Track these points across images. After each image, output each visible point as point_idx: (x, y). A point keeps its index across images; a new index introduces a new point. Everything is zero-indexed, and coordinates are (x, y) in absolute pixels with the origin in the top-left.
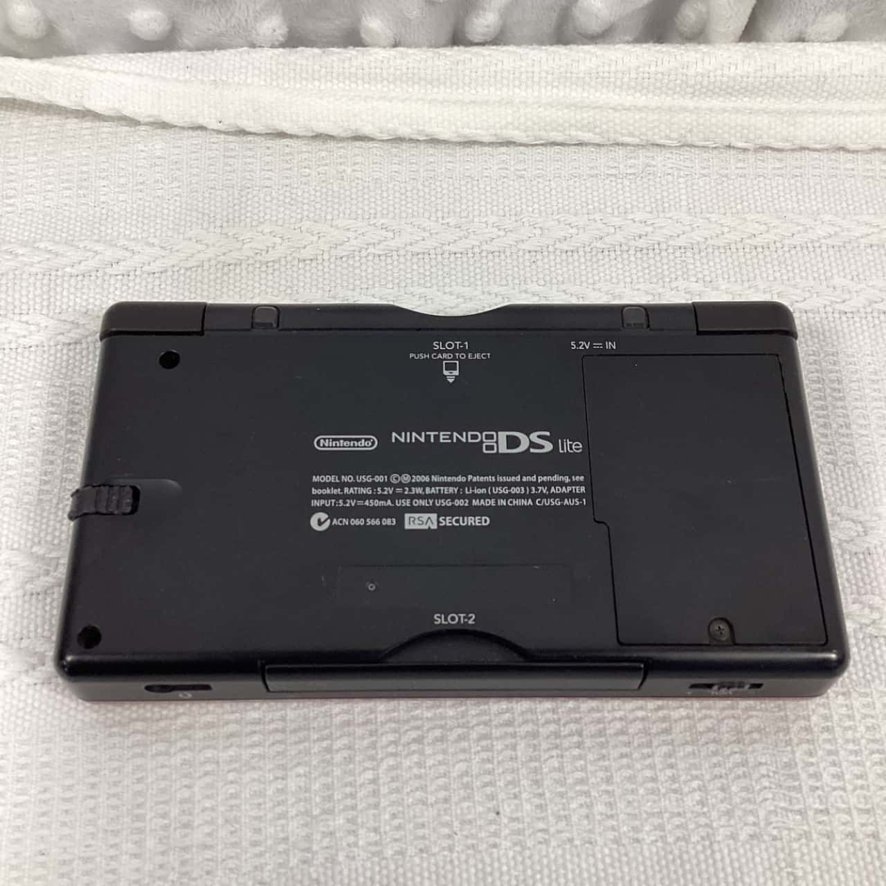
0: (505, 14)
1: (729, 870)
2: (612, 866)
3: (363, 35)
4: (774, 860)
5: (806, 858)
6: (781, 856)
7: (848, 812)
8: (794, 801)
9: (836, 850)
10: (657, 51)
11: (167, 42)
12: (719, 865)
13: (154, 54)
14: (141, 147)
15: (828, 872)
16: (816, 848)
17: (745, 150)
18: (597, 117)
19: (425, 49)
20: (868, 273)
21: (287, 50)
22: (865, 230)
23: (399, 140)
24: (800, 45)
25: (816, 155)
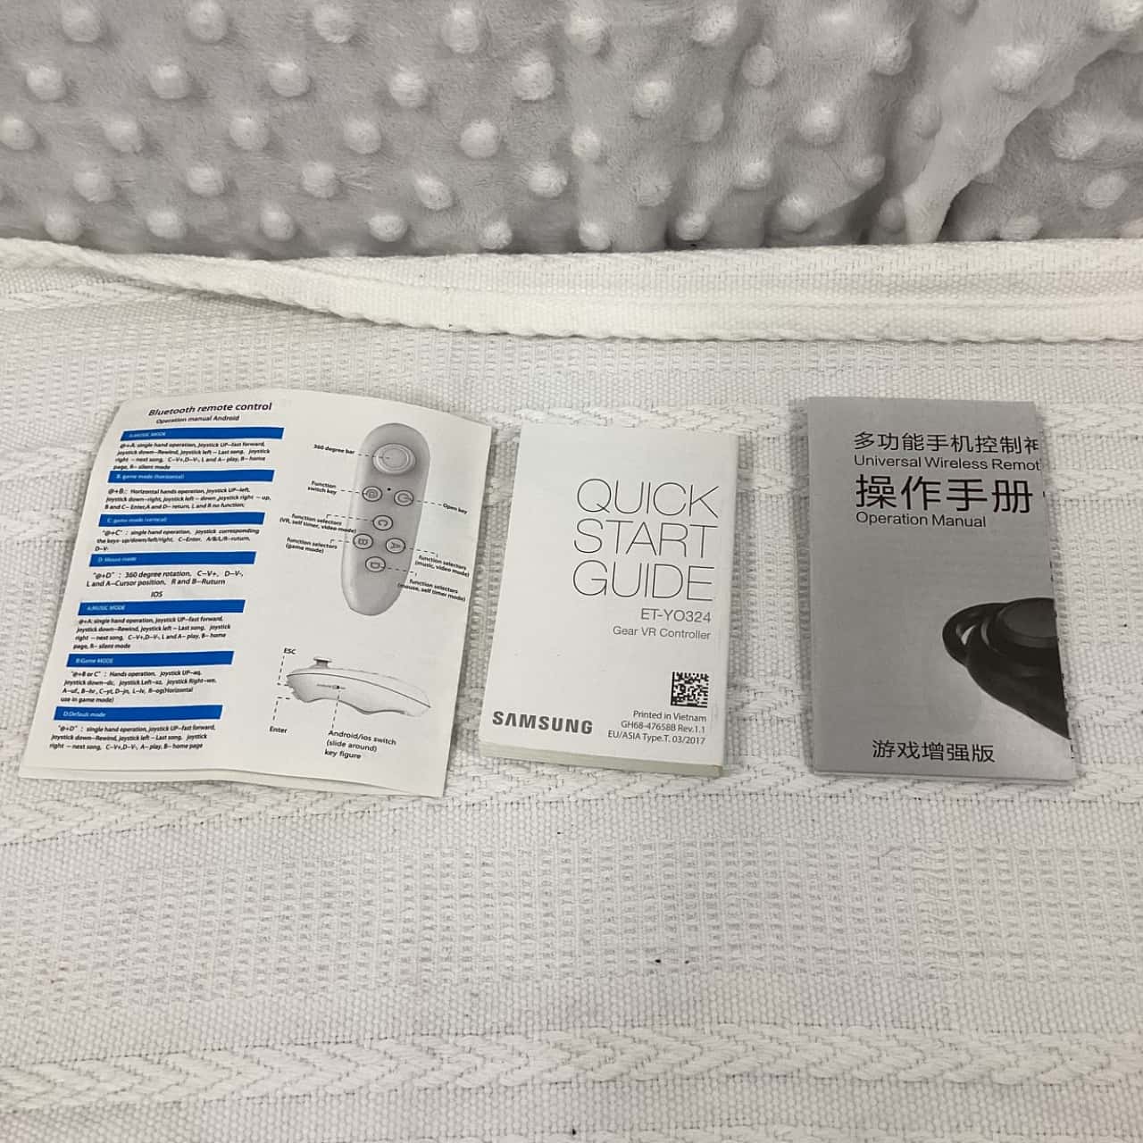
0: (713, 216)
1: (887, 1001)
2: (780, 990)
3: (582, 240)
4: (929, 995)
5: (960, 995)
6: (936, 991)
7: (1001, 955)
8: (951, 944)
9: (988, 988)
10: (854, 254)
11: (403, 246)
12: (878, 997)
13: (391, 259)
15: (980, 1007)
16: (970, 987)
17: (943, 344)
18: (798, 315)
19: (638, 254)
23: (612, 338)
24: (994, 244)
25: (1014, 347)
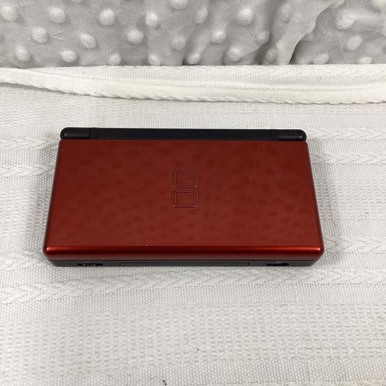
0: (202, 54)
1: (284, 370)
2: (240, 369)
3: (149, 61)
4: (301, 366)
5: (313, 366)
6: (304, 365)
7: (329, 348)
8: (308, 344)
9: (324, 363)
10: (258, 68)
11: (75, 63)
12: (280, 368)
13: (70, 68)
14: (65, 102)
15: (321, 371)
16: (317, 362)
17: (292, 104)
18: (237, 92)
19: (172, 67)
20: (337, 150)
21: (121, 67)
22: (336, 133)
23: (163, 100)
24: (312, 66)
25: (318, 106)
